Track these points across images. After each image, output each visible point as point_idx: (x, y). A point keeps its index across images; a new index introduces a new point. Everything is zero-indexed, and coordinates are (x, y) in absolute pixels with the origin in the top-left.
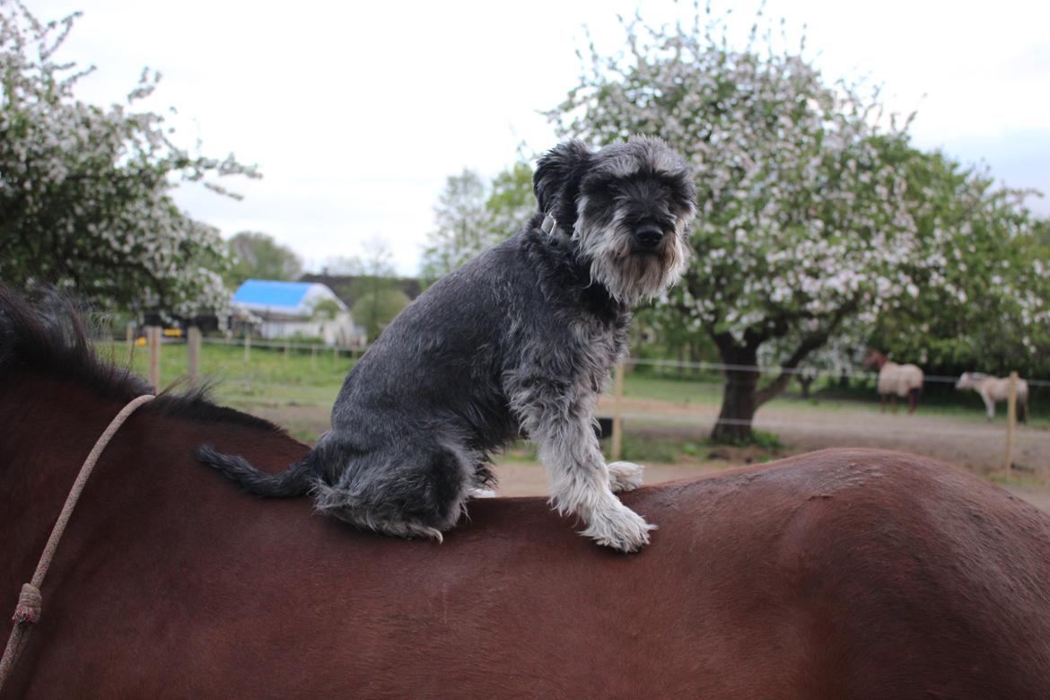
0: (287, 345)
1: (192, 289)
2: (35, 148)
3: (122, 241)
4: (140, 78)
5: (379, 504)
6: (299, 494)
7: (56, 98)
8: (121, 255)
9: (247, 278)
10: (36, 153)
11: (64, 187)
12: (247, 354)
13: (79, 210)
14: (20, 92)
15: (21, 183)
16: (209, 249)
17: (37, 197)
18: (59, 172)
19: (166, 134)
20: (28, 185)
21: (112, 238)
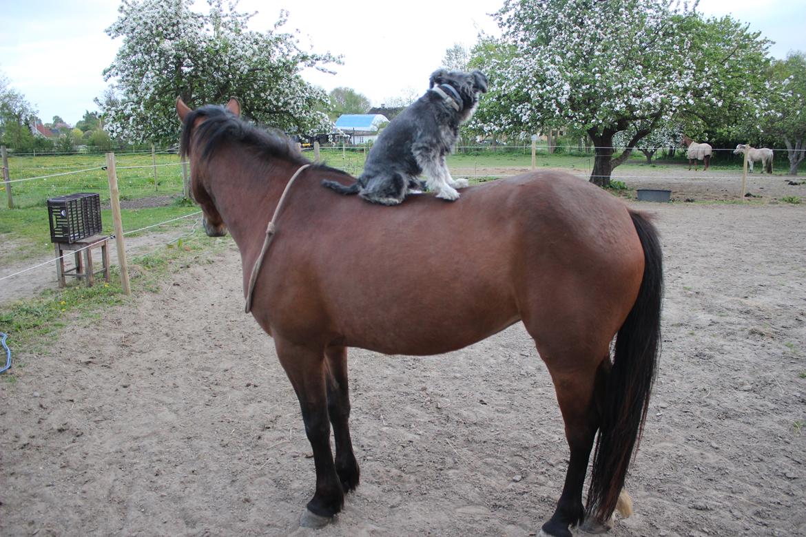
0: (364, 148)
1: (314, 122)
2: (232, 57)
3: (277, 100)
4: (279, 16)
5: (378, 192)
6: (354, 193)
7: (240, 30)
8: (277, 107)
9: (342, 113)
10: (233, 59)
11: (247, 75)
12: (344, 153)
13: (255, 86)
14: (222, 29)
15: (227, 76)
16: (321, 100)
17: (235, 82)
18: (245, 68)
19: (295, 43)
20: (230, 76)
21: (272, 99)
